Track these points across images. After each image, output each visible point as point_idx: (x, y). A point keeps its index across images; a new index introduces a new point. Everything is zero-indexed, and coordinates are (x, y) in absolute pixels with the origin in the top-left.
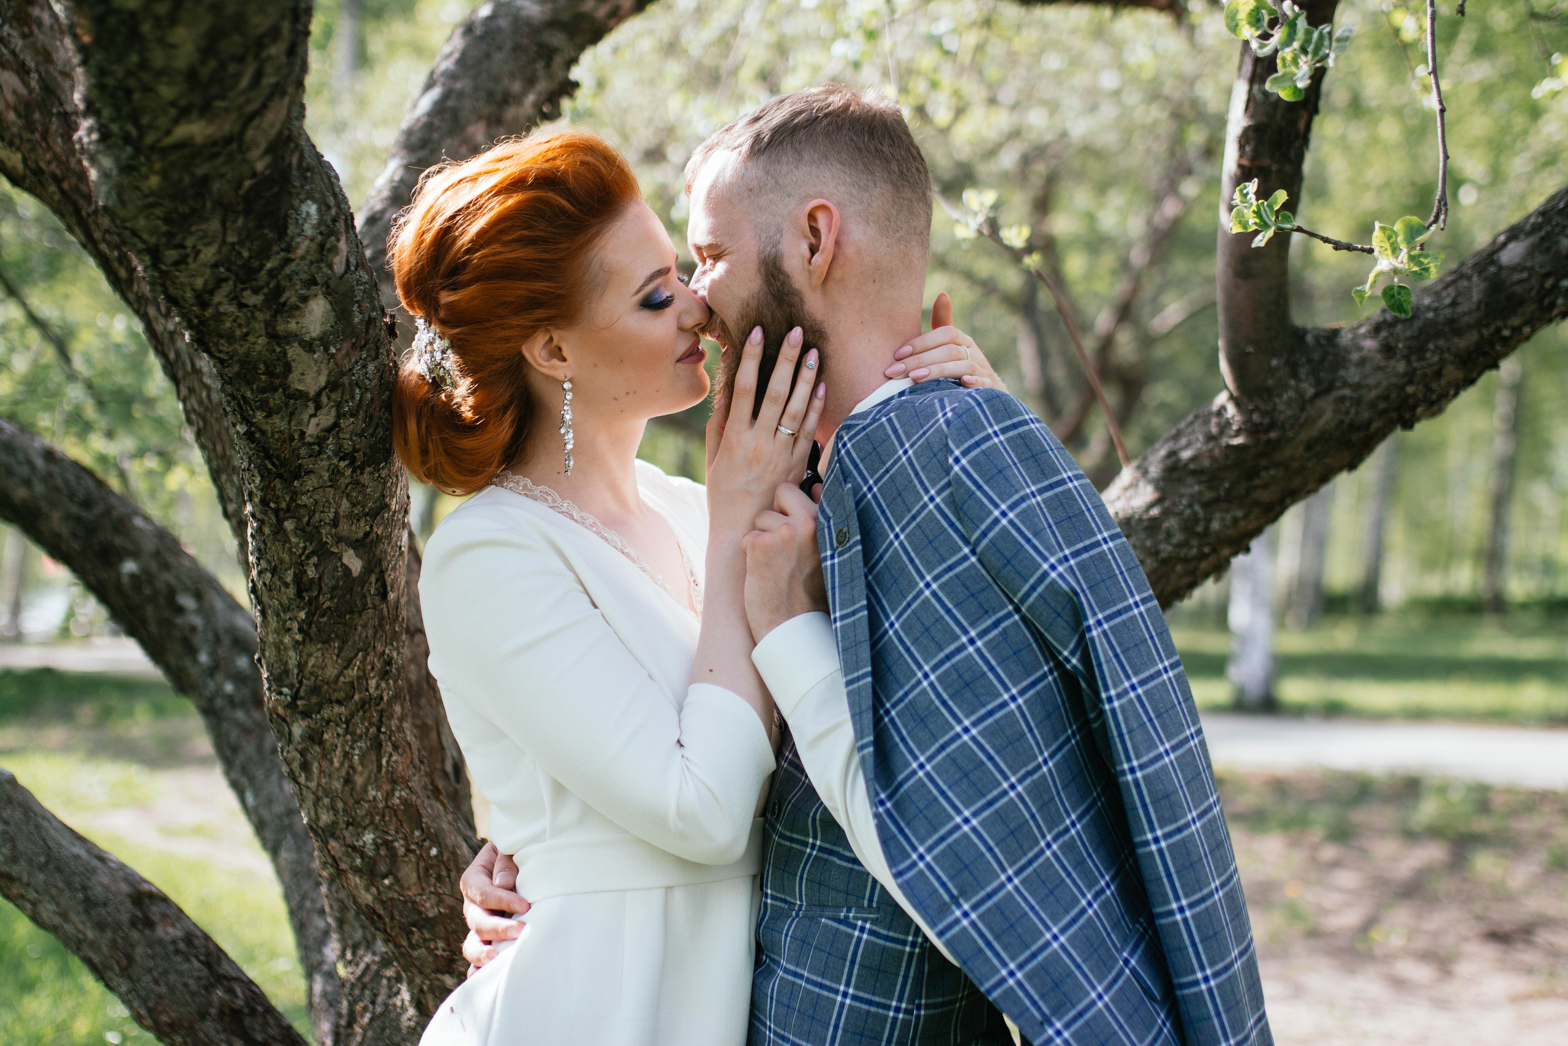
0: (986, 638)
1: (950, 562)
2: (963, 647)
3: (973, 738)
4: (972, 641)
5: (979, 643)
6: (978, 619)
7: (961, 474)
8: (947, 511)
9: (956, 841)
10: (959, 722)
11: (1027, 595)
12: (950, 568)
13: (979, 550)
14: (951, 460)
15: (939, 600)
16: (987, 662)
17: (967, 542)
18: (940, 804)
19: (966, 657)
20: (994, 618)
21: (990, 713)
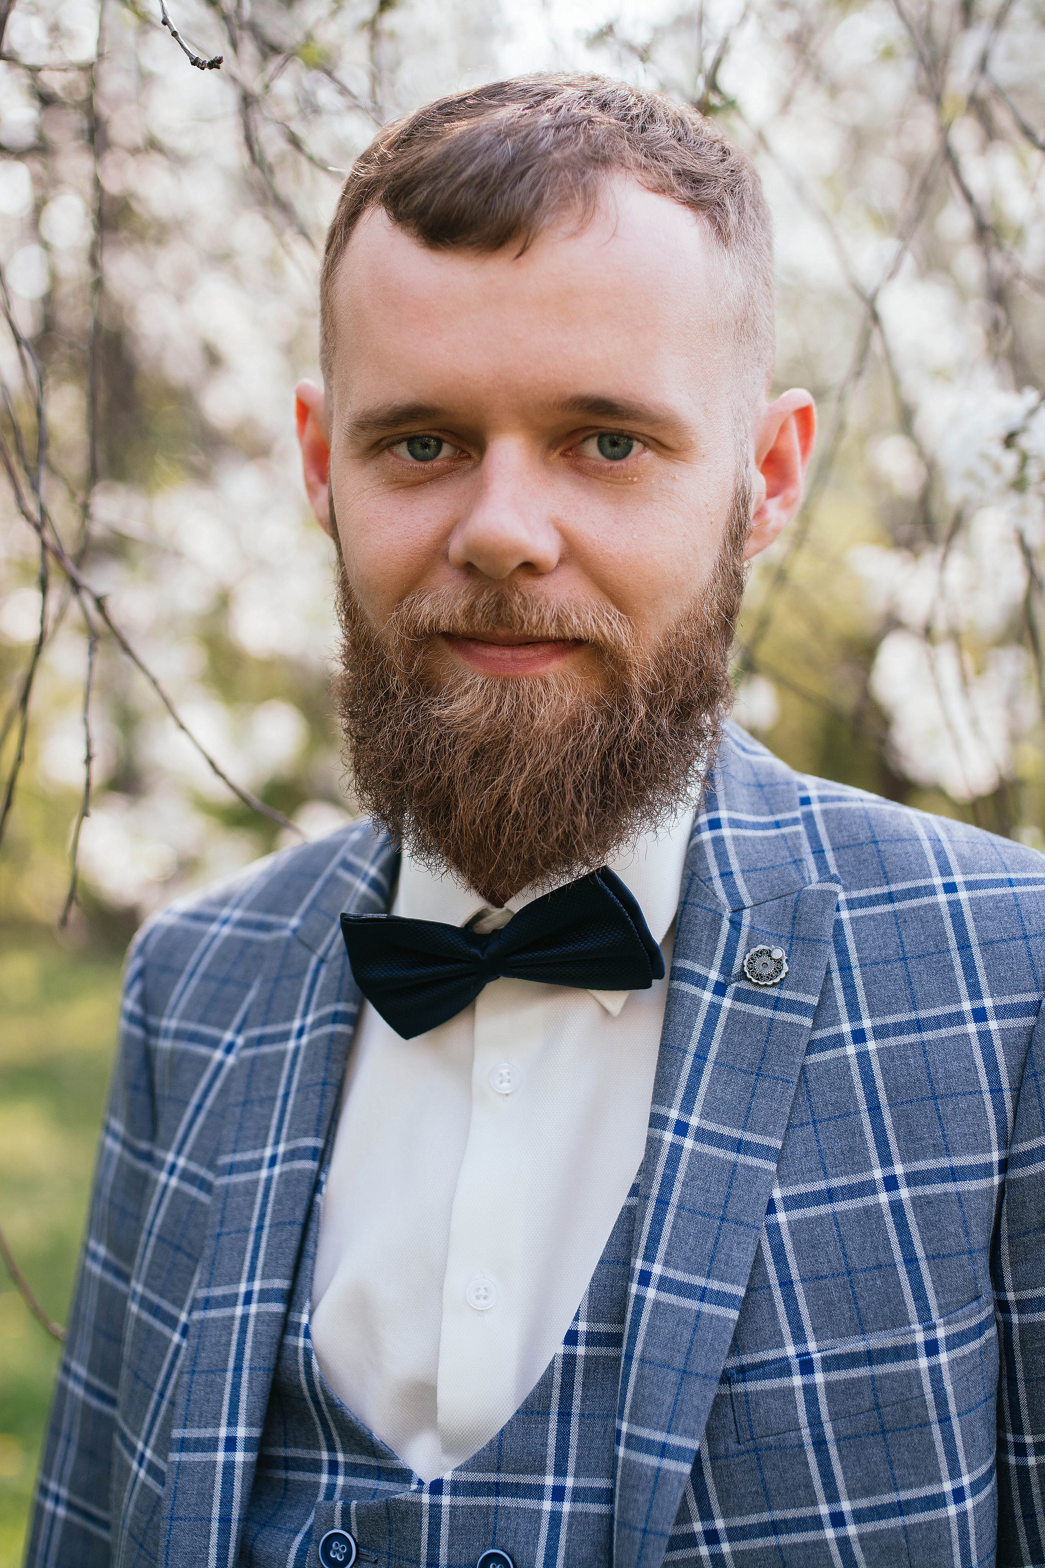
1: (957, 1161)
2: (907, 1351)
4: (931, 1348)
5: (943, 1358)
8: (1000, 1057)
15: (903, 1227)
16: (941, 1401)
19: (907, 1374)
21: (902, 1508)
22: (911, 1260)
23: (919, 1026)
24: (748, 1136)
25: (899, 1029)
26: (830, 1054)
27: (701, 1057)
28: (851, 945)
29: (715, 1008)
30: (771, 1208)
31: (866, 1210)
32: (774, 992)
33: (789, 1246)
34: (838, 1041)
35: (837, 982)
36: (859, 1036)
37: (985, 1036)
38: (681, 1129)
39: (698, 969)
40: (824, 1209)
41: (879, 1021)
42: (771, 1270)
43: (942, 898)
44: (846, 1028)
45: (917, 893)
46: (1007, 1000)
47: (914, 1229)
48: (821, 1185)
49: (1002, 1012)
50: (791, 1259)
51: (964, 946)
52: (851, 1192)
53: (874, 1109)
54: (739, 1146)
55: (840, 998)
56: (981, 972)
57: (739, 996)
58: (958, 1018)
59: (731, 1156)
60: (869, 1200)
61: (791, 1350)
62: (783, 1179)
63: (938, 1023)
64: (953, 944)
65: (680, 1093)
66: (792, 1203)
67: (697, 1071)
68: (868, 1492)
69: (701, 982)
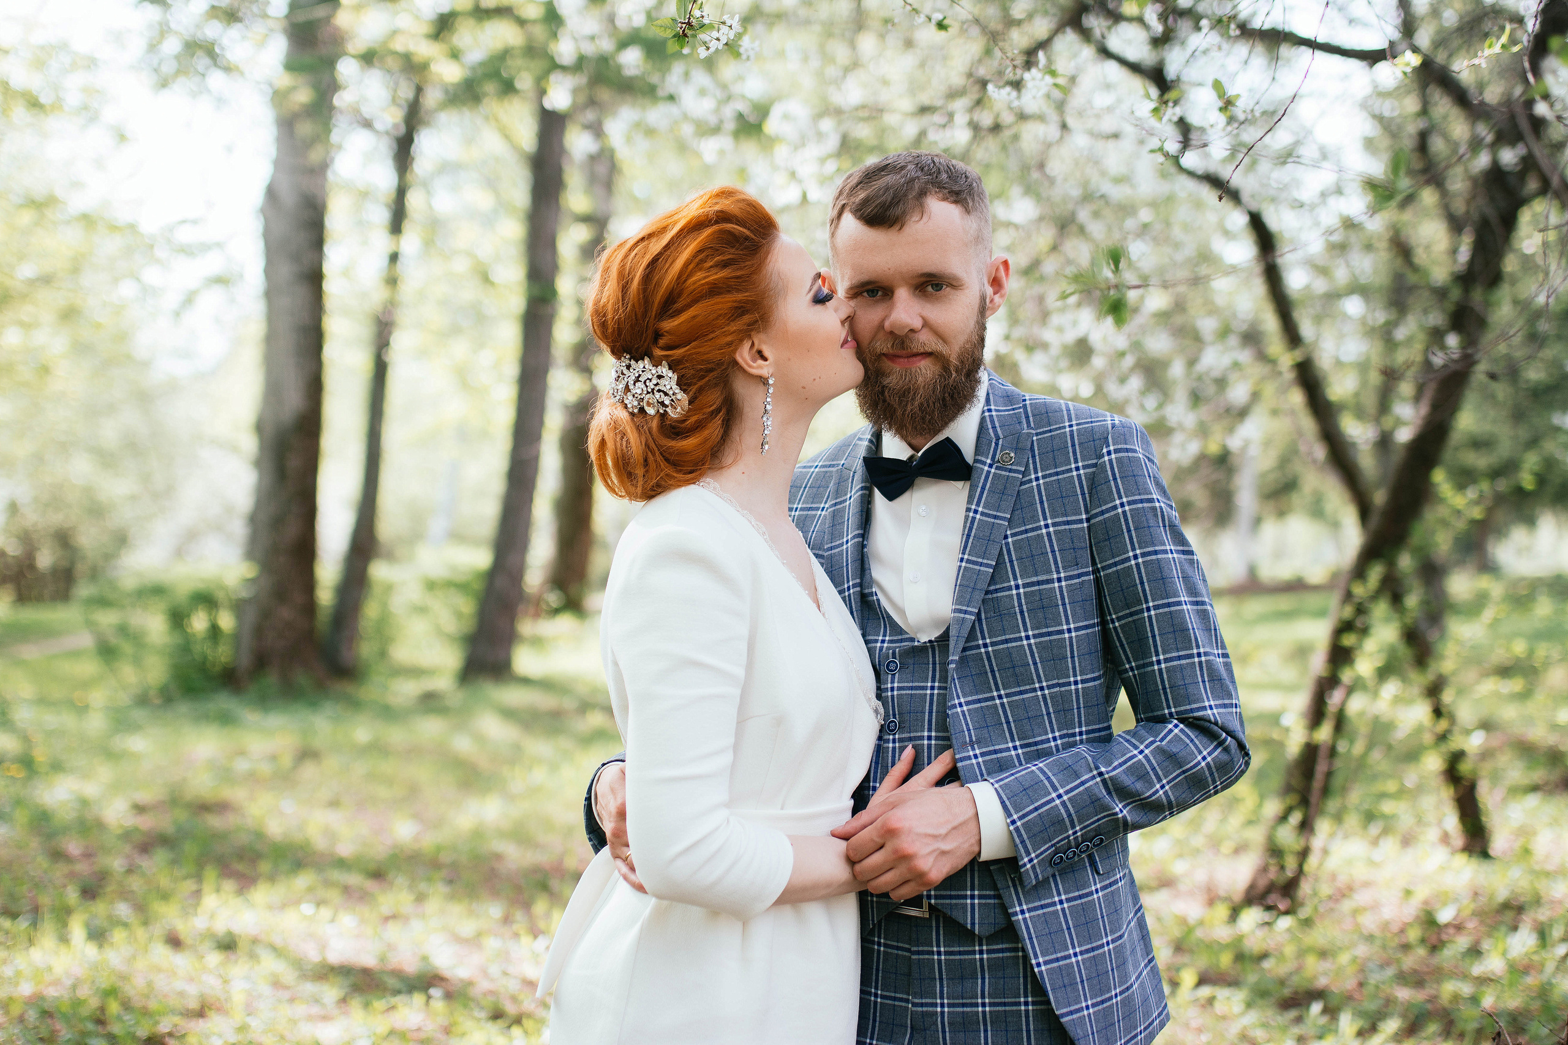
0: (1069, 582)
1: (1069, 519)
2: (1051, 581)
3: (1030, 645)
4: (1059, 580)
5: (1063, 583)
6: (1070, 566)
7: (1107, 463)
8: (1084, 483)
9: (987, 706)
10: (1026, 630)
11: (1110, 566)
12: (1068, 523)
13: (1093, 521)
14: (1105, 450)
15: (1050, 540)
16: (1063, 598)
17: (1087, 512)
18: (987, 677)
19: (1051, 588)
20: (1080, 571)
21: (1049, 634)
22: (1053, 551)
23: (1057, 474)
24: (998, 514)
25: (1050, 475)
26: (1027, 486)
27: (983, 488)
28: (1036, 448)
29: (989, 472)
30: (1006, 537)
31: (1038, 535)
32: (1010, 467)
33: (1012, 549)
34: (1030, 481)
35: (1031, 461)
36: (1037, 479)
37: (1079, 476)
38: (976, 512)
39: (983, 459)
40: (1024, 536)
41: (1044, 473)
42: (1006, 557)
43: (1068, 429)
44: (1033, 476)
45: (1060, 428)
46: (1086, 463)
47: (1054, 541)
48: (1023, 528)
49: (1084, 467)
50: (1013, 553)
51: (1073, 445)
52: (1033, 530)
53: (1042, 502)
54: (995, 517)
55: (1031, 466)
56: (1078, 454)
57: (997, 468)
58: (1070, 470)
59: (993, 520)
60: (1039, 532)
61: (1012, 583)
62: (1010, 527)
63: (1063, 472)
64: (1070, 445)
65: (976, 500)
66: (1013, 535)
67: (982, 493)
68: (1038, 628)
69: (984, 463)
